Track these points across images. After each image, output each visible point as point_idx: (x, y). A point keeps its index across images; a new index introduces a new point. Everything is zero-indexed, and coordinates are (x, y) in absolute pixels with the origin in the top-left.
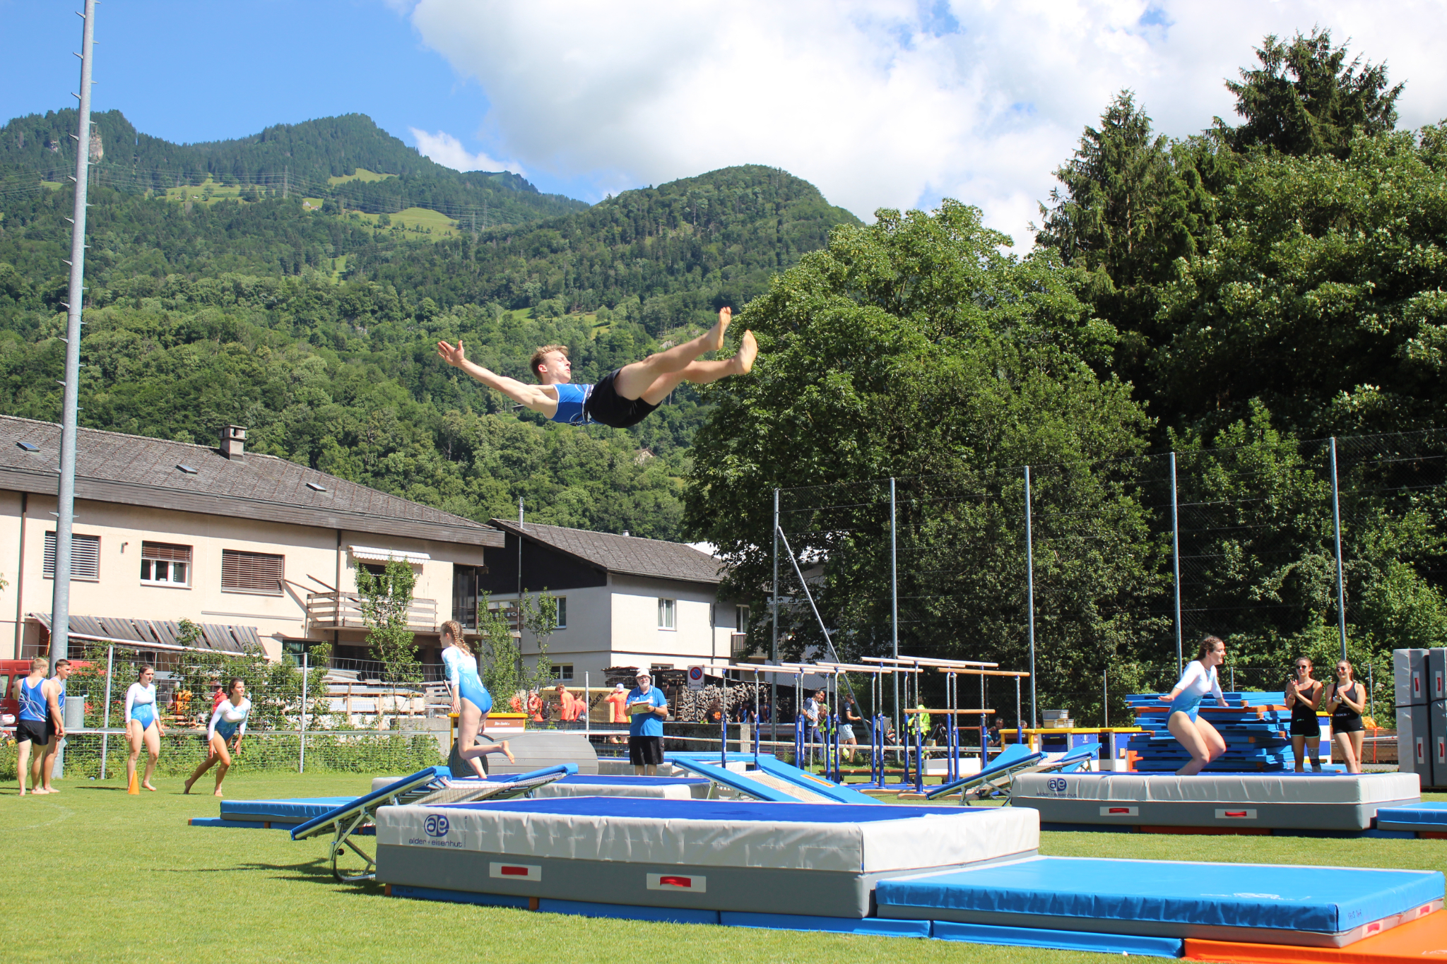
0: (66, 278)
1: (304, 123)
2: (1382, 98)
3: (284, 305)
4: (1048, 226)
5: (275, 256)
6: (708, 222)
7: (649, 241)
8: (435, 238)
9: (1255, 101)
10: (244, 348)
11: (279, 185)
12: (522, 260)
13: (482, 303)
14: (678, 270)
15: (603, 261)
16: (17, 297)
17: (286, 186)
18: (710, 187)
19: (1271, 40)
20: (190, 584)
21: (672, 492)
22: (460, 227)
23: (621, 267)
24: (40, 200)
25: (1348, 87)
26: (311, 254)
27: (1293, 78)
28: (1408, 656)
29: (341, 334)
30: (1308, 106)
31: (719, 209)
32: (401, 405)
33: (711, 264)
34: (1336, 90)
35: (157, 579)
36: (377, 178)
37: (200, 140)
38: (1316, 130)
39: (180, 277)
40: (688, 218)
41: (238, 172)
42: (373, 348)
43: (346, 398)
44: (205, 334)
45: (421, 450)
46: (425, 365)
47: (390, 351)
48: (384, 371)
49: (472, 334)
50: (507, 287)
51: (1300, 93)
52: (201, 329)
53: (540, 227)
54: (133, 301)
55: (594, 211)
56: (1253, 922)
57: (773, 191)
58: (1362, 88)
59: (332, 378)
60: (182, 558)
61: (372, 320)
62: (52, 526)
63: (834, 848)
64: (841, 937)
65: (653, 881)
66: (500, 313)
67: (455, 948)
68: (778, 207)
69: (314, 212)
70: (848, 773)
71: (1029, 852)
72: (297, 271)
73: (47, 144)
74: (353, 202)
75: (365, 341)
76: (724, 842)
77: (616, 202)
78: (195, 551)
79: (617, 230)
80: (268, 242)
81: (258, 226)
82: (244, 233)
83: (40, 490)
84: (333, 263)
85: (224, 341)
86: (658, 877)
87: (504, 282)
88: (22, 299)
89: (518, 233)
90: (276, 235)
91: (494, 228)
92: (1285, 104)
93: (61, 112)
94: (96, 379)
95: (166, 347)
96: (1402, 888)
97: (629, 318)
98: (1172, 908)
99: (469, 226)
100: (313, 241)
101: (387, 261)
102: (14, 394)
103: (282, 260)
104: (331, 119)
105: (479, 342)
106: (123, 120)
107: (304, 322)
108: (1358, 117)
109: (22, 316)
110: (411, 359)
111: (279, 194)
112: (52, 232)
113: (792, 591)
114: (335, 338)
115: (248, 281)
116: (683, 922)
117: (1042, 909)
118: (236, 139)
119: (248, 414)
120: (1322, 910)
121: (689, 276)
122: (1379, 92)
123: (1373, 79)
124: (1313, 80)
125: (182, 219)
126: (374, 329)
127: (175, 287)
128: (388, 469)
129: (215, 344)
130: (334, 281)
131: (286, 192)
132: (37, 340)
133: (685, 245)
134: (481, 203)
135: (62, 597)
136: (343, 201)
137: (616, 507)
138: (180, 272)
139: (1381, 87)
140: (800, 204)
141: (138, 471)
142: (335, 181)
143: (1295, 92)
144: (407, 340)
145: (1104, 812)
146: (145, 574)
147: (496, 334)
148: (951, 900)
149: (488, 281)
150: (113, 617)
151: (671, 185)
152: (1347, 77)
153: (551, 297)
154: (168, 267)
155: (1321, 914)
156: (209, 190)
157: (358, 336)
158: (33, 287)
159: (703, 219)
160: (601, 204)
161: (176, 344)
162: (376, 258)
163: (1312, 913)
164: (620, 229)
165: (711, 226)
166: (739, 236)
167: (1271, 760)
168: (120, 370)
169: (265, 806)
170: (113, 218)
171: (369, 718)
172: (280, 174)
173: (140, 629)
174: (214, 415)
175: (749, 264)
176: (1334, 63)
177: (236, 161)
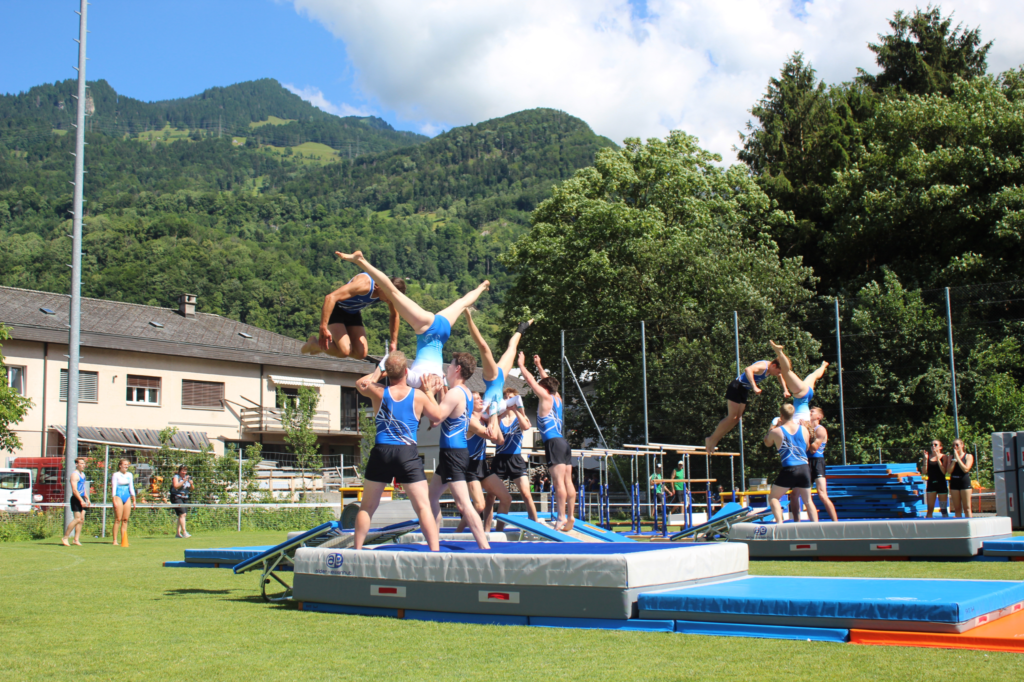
0: (71, 196)
1: (233, 86)
2: (978, 51)
3: (221, 211)
4: (747, 147)
5: (214, 178)
6: (512, 148)
7: (471, 162)
8: (324, 163)
9: (888, 56)
10: (194, 241)
11: (215, 129)
12: (384, 177)
13: (357, 207)
14: (492, 182)
15: (440, 177)
16: (37, 209)
17: (221, 129)
18: (513, 124)
19: (899, 14)
20: (160, 403)
21: (490, 335)
22: (340, 155)
23: (452, 179)
24: (52, 142)
25: (953, 45)
26: (238, 175)
27: (915, 40)
28: (1002, 437)
29: (260, 231)
30: (926, 59)
31: (519, 139)
32: (303, 278)
33: (514, 177)
34: (945, 47)
35: (138, 400)
36: (283, 122)
37: (161, 99)
38: (931, 75)
39: (149, 193)
40: (498, 145)
41: (187, 121)
42: (282, 240)
43: (264, 274)
44: (167, 232)
45: (317, 309)
46: (318, 251)
47: (294, 241)
48: (290, 255)
49: (351, 229)
50: (374, 195)
51: (920, 50)
52: (164, 228)
53: (396, 154)
54: (117, 210)
55: (432, 142)
56: (900, 616)
57: (556, 125)
58: (963, 46)
59: (254, 261)
60: (155, 386)
61: (282, 220)
62: (65, 365)
63: (607, 571)
64: (613, 632)
65: (483, 596)
66: (370, 213)
67: (347, 644)
68: (560, 137)
69: (240, 147)
70: (615, 525)
71: (742, 573)
72: (229, 188)
73: (56, 104)
74: (267, 139)
75: (277, 235)
76: (532, 569)
77: (448, 135)
78: (163, 381)
79: (449, 155)
80: (209, 168)
81: (202, 157)
82: (192, 162)
83: (57, 341)
84: (254, 182)
85: (180, 237)
86: (487, 593)
87: (372, 192)
88: (41, 211)
89: (381, 159)
90: (215, 163)
91: (365, 155)
92: (909, 58)
93: (65, 82)
94: (93, 265)
95: (140, 241)
96: (1001, 592)
97: (458, 215)
98: (843, 608)
99: (347, 154)
100: (239, 167)
101: (291, 179)
102: (37, 276)
103: (219, 180)
104: (250, 82)
105: (355, 234)
106: (107, 87)
107: (234, 222)
108: (961, 65)
109: (41, 223)
110: (308, 246)
111: (216, 135)
112: (61, 164)
113: (574, 401)
114: (257, 233)
115: (195, 195)
116: (504, 624)
117: (753, 610)
118: (185, 97)
119: (197, 286)
120: (948, 607)
121: (499, 186)
122: (975, 48)
123: (970, 39)
124: (928, 41)
125: (149, 153)
126: (283, 226)
127: (146, 201)
128: (295, 324)
129: (174, 239)
130: (255, 194)
131: (220, 133)
132: (52, 239)
133: (497, 164)
134: (355, 138)
135: (73, 413)
136: (260, 139)
137: (452, 346)
138: (149, 190)
139: (976, 44)
140: (576, 135)
141: (124, 327)
142: (254, 125)
143: (917, 49)
144: (306, 233)
145: (793, 548)
146: (130, 398)
147: (367, 228)
148: (690, 605)
149: (361, 192)
150: (108, 427)
151: (486, 123)
152: (952, 39)
153: (405, 202)
154: (141, 187)
155: (946, 610)
156: (167, 133)
157: (271, 232)
158: (48, 202)
159: (509, 146)
160: (438, 137)
161: (147, 239)
162: (283, 178)
163: (940, 610)
164: (451, 154)
165: (514, 151)
166: (533, 157)
167: (908, 510)
168: (109, 259)
169: (215, 552)
170: (103, 154)
171: (285, 494)
172: (216, 121)
173: (127, 435)
174: (174, 288)
175: (540, 177)
176: (943, 28)
177: (186, 113)
